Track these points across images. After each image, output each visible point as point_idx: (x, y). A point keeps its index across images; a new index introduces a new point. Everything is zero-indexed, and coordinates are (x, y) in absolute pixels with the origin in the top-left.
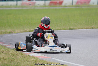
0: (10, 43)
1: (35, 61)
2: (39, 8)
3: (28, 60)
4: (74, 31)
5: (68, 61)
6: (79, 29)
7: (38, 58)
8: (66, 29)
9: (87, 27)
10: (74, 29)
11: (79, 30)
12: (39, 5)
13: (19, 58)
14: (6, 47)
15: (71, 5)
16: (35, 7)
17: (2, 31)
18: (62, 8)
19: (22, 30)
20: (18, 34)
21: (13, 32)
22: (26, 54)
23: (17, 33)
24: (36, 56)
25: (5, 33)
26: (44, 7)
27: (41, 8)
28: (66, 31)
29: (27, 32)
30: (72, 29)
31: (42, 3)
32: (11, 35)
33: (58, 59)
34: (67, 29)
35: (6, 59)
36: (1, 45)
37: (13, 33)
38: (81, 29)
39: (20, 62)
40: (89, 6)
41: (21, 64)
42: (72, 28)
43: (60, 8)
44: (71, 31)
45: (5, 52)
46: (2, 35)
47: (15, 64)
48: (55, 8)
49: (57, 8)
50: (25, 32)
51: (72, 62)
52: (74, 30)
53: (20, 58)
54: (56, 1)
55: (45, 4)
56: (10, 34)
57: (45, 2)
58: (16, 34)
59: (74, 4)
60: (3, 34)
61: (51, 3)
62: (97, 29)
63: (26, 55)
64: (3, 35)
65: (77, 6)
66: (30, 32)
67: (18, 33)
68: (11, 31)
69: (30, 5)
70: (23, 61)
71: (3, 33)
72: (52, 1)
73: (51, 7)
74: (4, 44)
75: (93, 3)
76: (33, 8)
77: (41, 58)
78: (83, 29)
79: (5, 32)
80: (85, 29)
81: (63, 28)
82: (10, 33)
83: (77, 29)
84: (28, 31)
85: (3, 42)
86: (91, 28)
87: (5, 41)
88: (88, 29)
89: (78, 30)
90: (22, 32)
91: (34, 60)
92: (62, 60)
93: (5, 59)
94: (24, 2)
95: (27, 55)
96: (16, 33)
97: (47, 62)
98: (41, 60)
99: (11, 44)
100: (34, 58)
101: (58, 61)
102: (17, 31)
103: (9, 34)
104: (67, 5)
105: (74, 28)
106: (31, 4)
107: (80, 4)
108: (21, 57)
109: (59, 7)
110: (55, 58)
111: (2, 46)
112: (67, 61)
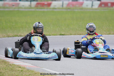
1: (21, 71)
2: (24, 10)
3: (13, 70)
6: (71, 34)
7: (24, 68)
8: (56, 35)
12: (23, 6)
15: (61, 7)
16: (19, 8)
18: (51, 10)
19: (4, 35)
22: (10, 62)
24: (22, 65)
26: (29, 9)
27: (26, 10)
28: (57, 37)
29: (11, 37)
30: (63, 35)
31: (27, 4)
33: (48, 69)
34: (58, 35)
38: (74, 35)
39: (3, 71)
40: (82, 9)
41: (5, 74)
42: (63, 33)
43: (49, 10)
44: (62, 37)
48: (42, 10)
49: (45, 10)
50: (8, 37)
52: (65, 36)
53: (3, 67)
54: (43, 2)
55: (30, 6)
57: (31, 3)
59: (65, 6)
61: (38, 4)
63: (10, 63)
65: (68, 9)
66: (13, 37)
69: (13, 6)
70: (6, 70)
72: (39, 2)
73: (37, 9)
75: (87, 6)
76: (16, 9)
77: (28, 67)
78: (76, 35)
80: (78, 35)
81: (53, 33)
83: (69, 35)
84: (11, 35)
88: (82, 35)
90: (4, 37)
91: (20, 69)
92: (52, 70)
94: (6, 2)
97: (36, 72)
98: (28, 70)
100: (20, 67)
104: (56, 7)
106: (14, 4)
107: (71, 6)
108: (5, 66)
109: (47, 9)
110: (44, 68)
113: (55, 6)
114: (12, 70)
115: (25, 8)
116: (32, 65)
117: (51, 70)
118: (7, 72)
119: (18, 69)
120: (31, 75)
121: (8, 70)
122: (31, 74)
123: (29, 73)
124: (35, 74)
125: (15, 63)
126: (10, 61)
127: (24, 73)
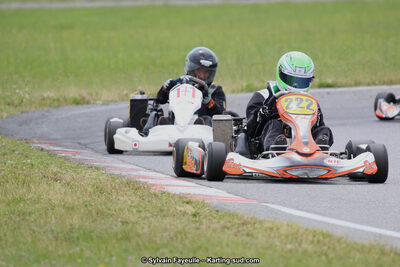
0: (79, 143)
1: (195, 215)
3: (165, 213)
4: (341, 92)
5: (330, 215)
6: (358, 84)
7: (204, 205)
9: (393, 78)
10: (339, 87)
13: (125, 201)
14: (66, 159)
17: (45, 95)
19: (125, 92)
20: (112, 106)
21: (88, 97)
22: (154, 185)
23: (108, 104)
25: (56, 104)
30: (329, 86)
32: (82, 110)
33: (284, 205)
35: (73, 209)
36: (48, 151)
37: (88, 103)
38: (369, 85)
39: (133, 219)
41: (138, 226)
42: (329, 81)
44: (328, 93)
45: (68, 180)
46: (46, 109)
47: (115, 228)
51: (346, 220)
52: (339, 90)
56: (80, 106)
58: (104, 108)
60: (50, 106)
63: (152, 191)
64: (48, 111)
67: (112, 101)
68: (80, 95)
70: (143, 215)
71: (48, 102)
74: (56, 148)
77: (215, 202)
78: (374, 84)
79: (58, 100)
82: (77, 102)
83: (350, 86)
85: (54, 139)
87: (59, 137)
89: (354, 89)
91: (190, 209)
92: (302, 210)
93: (71, 209)
95: (157, 192)
96: (103, 104)
97: (245, 218)
98: (217, 211)
99: (85, 146)
100: (188, 203)
101: (286, 215)
102: (106, 95)
103: (74, 107)
105: (340, 80)
108: (136, 200)
110: (273, 203)
111: (52, 154)
112: (324, 215)
114: (162, 213)
116: (228, 195)
117: (297, 209)
118: (144, 219)
119: (182, 209)
120: (228, 228)
121: (148, 215)
122: (229, 225)
123: (222, 222)
124: (243, 224)
125: (170, 190)
126: (151, 181)
127: (204, 221)
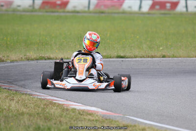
6: (135, 57)
8: (110, 57)
11: (138, 59)
20: (15, 63)
21: (3, 58)
23: (13, 62)
29: (32, 60)
34: (113, 58)
37: (3, 61)
38: (141, 57)
44: (122, 61)
48: (56, 14)
50: (28, 60)
52: (127, 59)
54: (54, 0)
55: (33, 6)
62: (173, 59)
66: (37, 60)
69: (2, 6)
75: (130, 7)
80: (148, 57)
83: (132, 58)
86: (160, 57)
88: (154, 57)
89: (134, 59)
90: (21, 60)
96: (11, 62)
104: (78, 9)
113: (75, 7)
115: (24, 11)
